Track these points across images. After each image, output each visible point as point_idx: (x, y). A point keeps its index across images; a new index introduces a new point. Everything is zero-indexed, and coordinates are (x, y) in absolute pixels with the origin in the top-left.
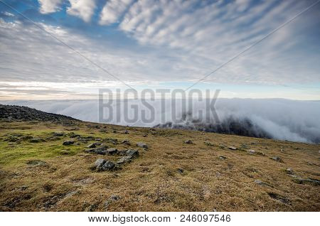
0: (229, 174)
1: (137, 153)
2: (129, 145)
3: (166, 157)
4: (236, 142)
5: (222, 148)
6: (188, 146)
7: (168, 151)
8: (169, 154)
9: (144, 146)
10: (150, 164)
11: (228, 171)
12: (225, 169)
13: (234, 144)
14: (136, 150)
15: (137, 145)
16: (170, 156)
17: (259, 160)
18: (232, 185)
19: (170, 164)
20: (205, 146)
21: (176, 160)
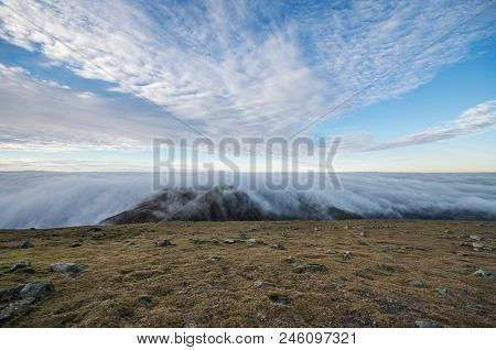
0: (223, 283)
1: (49, 288)
2: (31, 272)
3: (119, 280)
4: (234, 231)
5: (216, 243)
6: (164, 249)
7: (123, 268)
8: (124, 272)
9: (70, 269)
10: (79, 305)
11: (223, 279)
12: (219, 276)
13: (231, 234)
14: (46, 280)
15: (52, 270)
16: (127, 276)
17: (260, 251)
18: (228, 299)
19: (125, 293)
20: (192, 246)
21: (139, 282)
